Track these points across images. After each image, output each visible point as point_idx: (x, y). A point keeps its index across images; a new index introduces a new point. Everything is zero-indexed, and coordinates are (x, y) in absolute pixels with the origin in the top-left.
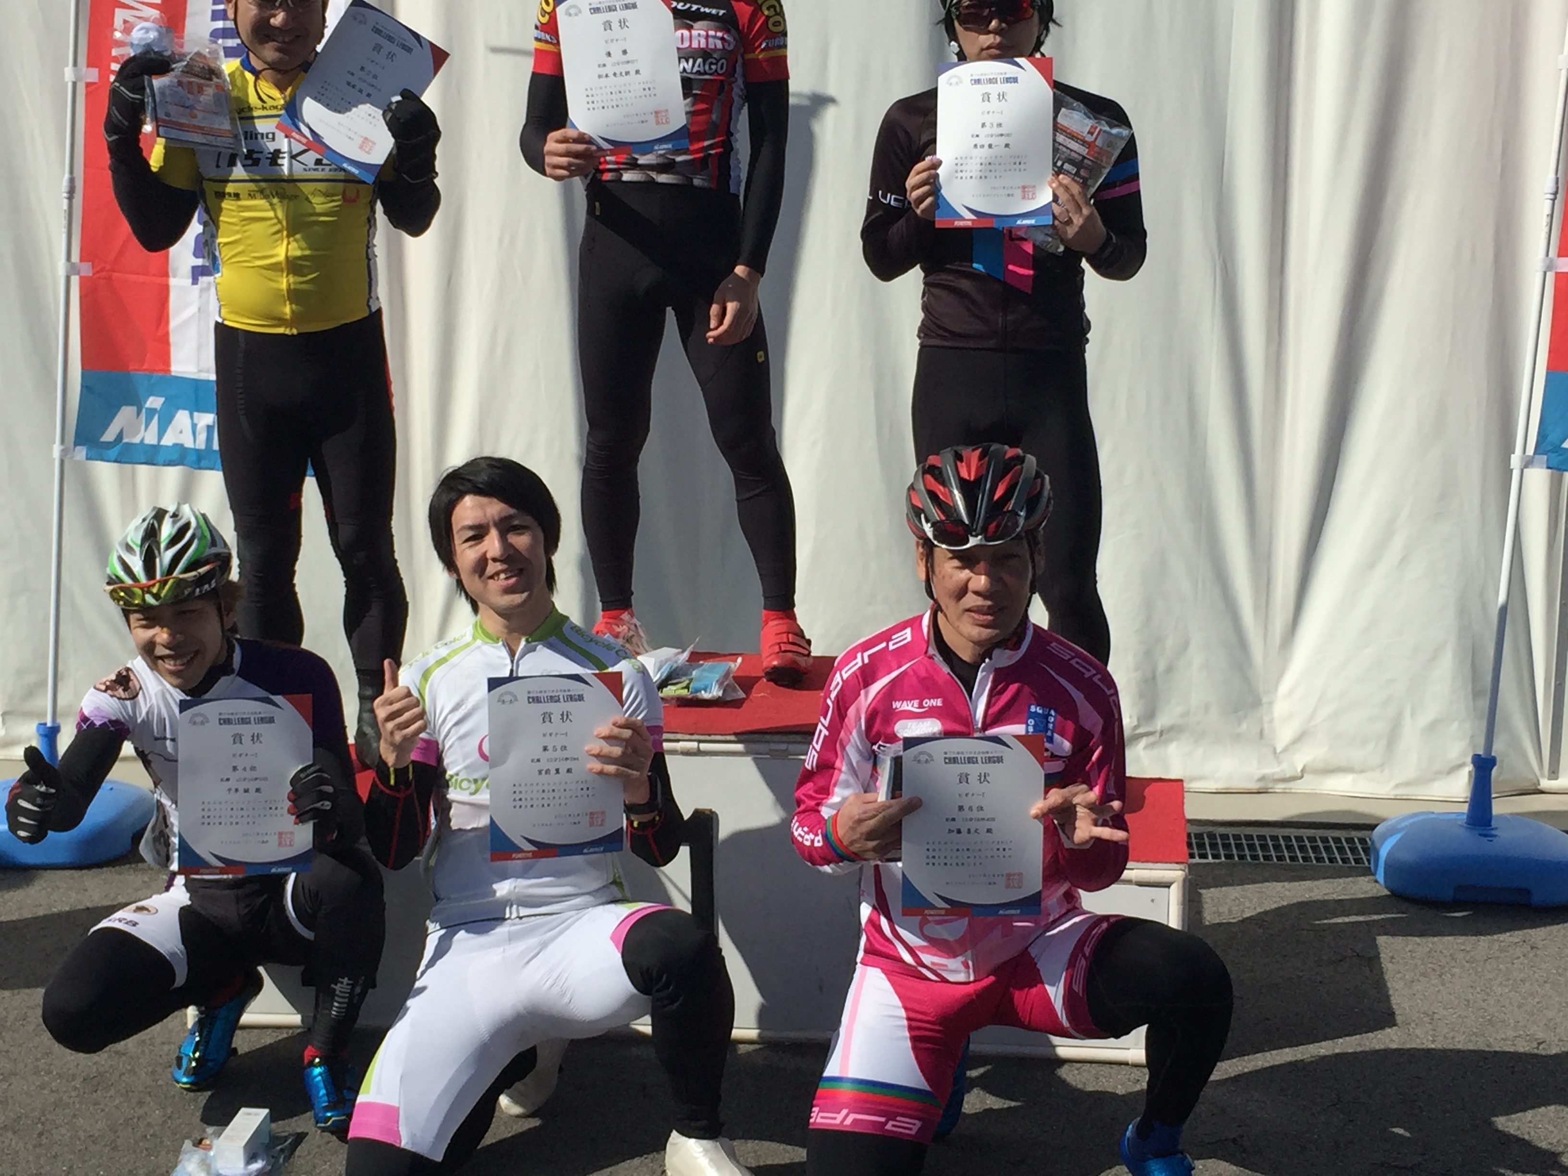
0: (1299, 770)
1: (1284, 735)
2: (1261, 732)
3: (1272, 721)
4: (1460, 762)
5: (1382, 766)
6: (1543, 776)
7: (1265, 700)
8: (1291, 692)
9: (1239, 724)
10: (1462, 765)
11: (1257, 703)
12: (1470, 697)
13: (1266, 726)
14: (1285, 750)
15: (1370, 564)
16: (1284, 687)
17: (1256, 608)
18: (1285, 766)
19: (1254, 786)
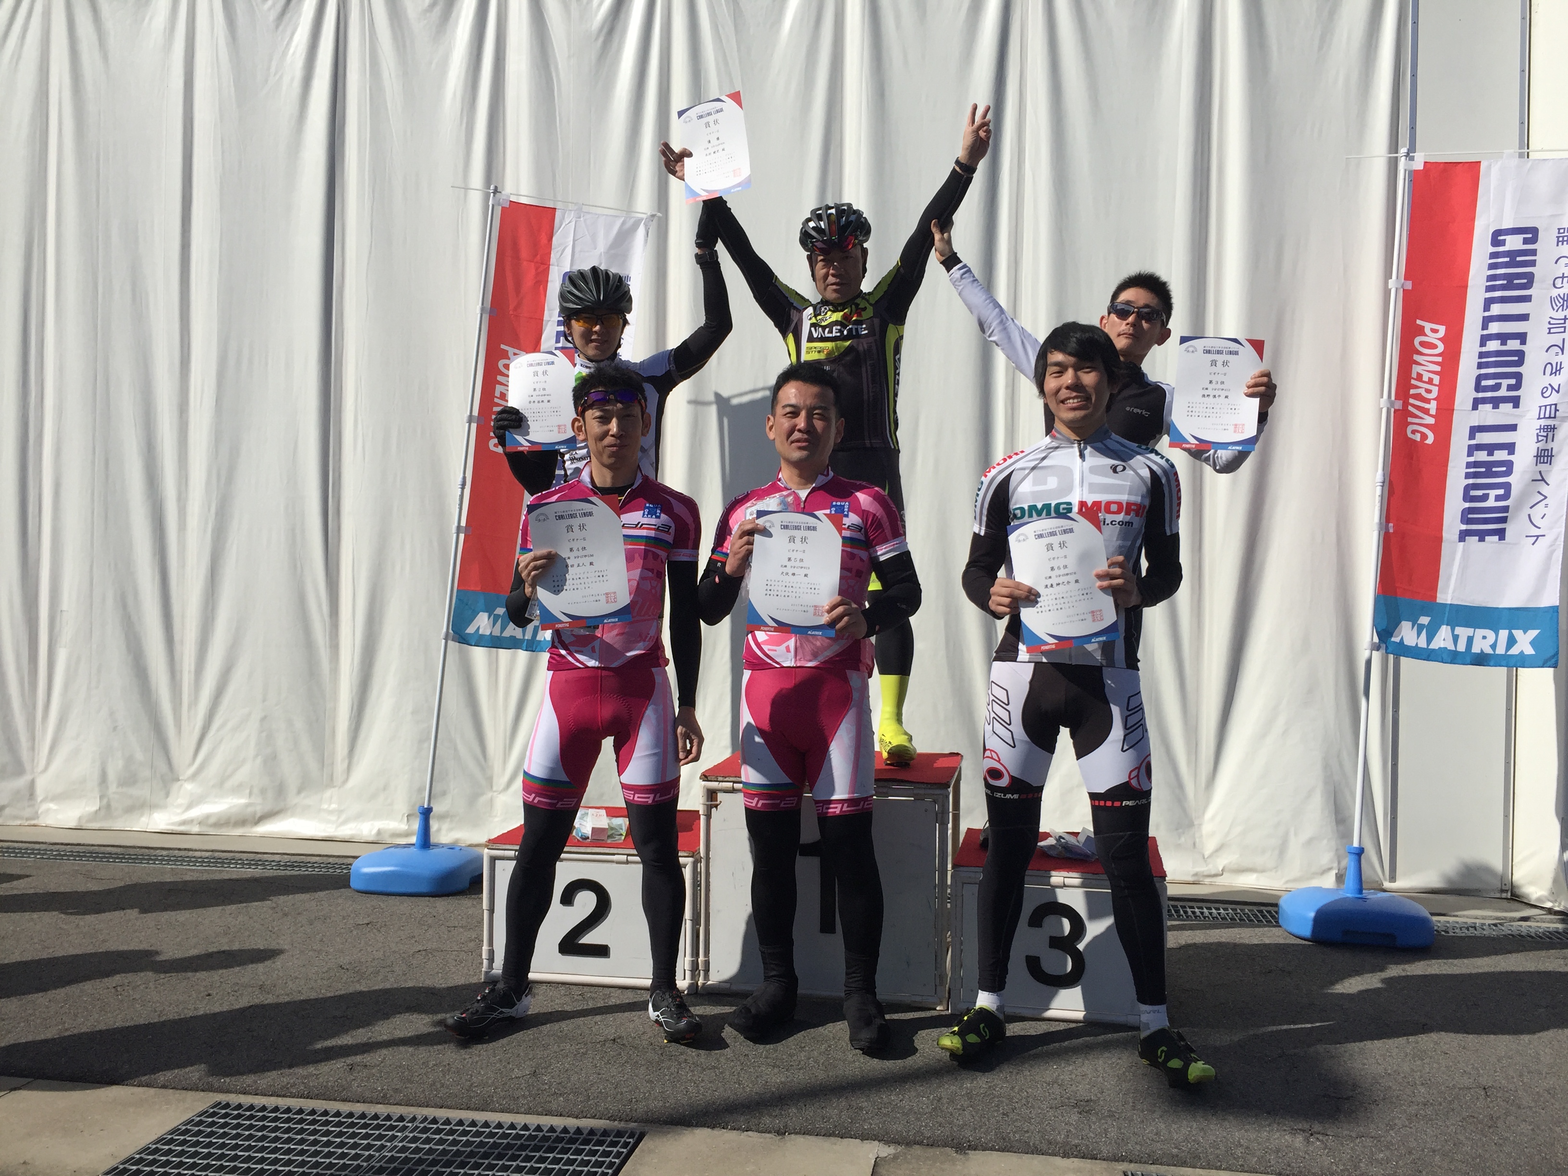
0: (1220, 870)
1: (1209, 847)
2: (1194, 844)
3: (1201, 836)
4: (1330, 867)
5: (1276, 868)
6: (1385, 880)
7: (1196, 823)
8: (1213, 818)
9: (1180, 838)
10: (1330, 869)
11: (1191, 825)
12: (1334, 823)
13: (1197, 840)
14: (1210, 856)
15: (1262, 735)
16: (1209, 814)
17: (1189, 762)
18: (1210, 866)
19: (1190, 879)
